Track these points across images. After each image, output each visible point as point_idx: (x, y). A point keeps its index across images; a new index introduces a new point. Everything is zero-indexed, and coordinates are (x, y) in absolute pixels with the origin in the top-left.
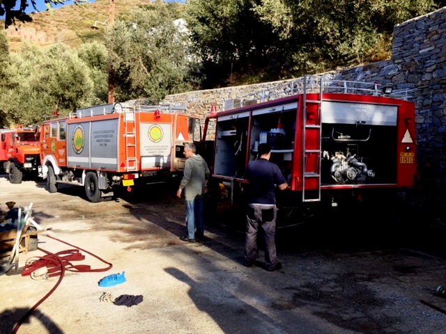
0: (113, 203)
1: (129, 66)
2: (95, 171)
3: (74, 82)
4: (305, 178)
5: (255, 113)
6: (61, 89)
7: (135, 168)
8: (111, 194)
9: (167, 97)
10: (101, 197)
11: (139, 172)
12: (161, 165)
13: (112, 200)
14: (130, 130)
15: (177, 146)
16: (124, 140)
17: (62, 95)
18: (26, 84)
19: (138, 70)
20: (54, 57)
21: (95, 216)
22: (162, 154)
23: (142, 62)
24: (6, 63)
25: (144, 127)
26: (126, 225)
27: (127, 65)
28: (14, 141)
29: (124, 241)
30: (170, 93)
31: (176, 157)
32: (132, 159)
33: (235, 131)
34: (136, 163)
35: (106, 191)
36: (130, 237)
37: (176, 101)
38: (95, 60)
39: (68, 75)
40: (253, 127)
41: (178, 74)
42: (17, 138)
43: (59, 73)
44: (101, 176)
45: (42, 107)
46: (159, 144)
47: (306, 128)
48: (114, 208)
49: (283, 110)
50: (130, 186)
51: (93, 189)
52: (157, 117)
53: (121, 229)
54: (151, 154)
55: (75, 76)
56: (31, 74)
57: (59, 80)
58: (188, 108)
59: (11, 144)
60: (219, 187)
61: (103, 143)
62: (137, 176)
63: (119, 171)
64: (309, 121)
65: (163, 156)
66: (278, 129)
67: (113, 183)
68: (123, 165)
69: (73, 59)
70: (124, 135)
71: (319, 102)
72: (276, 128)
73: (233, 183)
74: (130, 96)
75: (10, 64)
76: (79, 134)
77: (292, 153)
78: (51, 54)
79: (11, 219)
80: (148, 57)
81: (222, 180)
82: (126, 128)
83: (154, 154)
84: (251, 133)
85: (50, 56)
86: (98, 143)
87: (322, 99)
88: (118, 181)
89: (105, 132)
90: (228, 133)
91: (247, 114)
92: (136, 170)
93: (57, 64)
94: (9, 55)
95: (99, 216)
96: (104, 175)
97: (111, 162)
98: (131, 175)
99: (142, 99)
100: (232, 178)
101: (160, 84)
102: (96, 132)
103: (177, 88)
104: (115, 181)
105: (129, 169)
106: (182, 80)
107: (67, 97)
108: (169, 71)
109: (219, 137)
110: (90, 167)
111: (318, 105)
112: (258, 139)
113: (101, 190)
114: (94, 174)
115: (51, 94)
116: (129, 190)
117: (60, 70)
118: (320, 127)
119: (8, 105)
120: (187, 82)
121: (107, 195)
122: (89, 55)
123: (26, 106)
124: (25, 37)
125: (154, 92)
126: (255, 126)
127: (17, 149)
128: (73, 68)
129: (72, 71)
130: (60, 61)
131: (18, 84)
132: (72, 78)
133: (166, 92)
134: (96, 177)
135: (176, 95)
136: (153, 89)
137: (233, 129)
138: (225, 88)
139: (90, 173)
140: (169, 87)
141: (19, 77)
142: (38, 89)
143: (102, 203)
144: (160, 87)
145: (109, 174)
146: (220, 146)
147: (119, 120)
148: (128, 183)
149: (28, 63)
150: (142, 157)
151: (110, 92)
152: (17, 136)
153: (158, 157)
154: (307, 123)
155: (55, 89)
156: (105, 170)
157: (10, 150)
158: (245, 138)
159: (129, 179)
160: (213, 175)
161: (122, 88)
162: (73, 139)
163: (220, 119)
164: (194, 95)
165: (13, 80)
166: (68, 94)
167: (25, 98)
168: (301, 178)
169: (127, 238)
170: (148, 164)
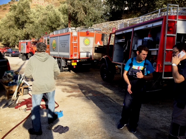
0: (68, 73)
1: (77, 12)
2: (60, 58)
3: (56, 21)
4: (165, 65)
5: (136, 29)
6: (51, 24)
7: (77, 57)
8: (67, 68)
9: (93, 25)
10: (63, 70)
11: (79, 59)
12: (89, 56)
13: (68, 71)
14: (75, 40)
15: (95, 47)
16: (72, 44)
17: (51, 26)
18: (37, 21)
19: (81, 13)
20: (48, 10)
21: (59, 78)
22: (90, 51)
23: (82, 10)
24: (29, 13)
25: (82, 39)
26: (71, 84)
27: (76, 11)
28: (31, 45)
29: (68, 92)
30: (95, 24)
31: (95, 52)
32: (76, 53)
33: (124, 39)
34: (78, 55)
35: (65, 67)
36: (71, 90)
37: (97, 27)
38: (65, 11)
39: (54, 18)
40: (134, 37)
41: (99, 14)
42: (32, 44)
43: (50, 17)
44: (63, 61)
45: (43, 31)
46: (88, 47)
47: (167, 36)
48: (68, 75)
49: (153, 26)
50: (75, 66)
51: (60, 66)
52: (88, 34)
53: (68, 85)
54: (85, 51)
55: (56, 18)
56: (39, 17)
57: (50, 20)
58: (103, 30)
59: (30, 46)
60: (116, 67)
61: (64, 46)
62: (78, 61)
63: (70, 58)
64: (169, 32)
65: (90, 52)
66: (149, 37)
67: (68, 64)
68: (72, 56)
69: (56, 11)
70: (72, 42)
71: (176, 20)
72: (147, 37)
73: (122, 66)
74: (78, 26)
75: (31, 13)
76: (54, 42)
77: (157, 51)
78: (47, 9)
79: (15, 80)
80: (85, 7)
81: (117, 64)
82: (73, 39)
83: (86, 51)
84: (133, 40)
85: (47, 10)
86: (62, 46)
87: (178, 19)
88: (70, 63)
89: (64, 41)
90: (121, 41)
91: (131, 30)
92: (78, 58)
93: (49, 13)
94: (30, 10)
95: (61, 78)
96: (64, 60)
97: (67, 54)
98: (75, 60)
99: (82, 27)
100: (122, 64)
101: (90, 20)
102: (61, 41)
103: (98, 21)
104: (68, 63)
105: (74, 57)
106: (100, 17)
107: (53, 27)
108: (95, 13)
109: (116, 43)
110: (58, 57)
111: (175, 23)
112: (137, 43)
113: (63, 67)
114: (60, 59)
115: (47, 26)
116: (74, 67)
117: (50, 16)
118: (176, 35)
119: (30, 30)
120: (103, 18)
121: (65, 69)
122: (63, 10)
123: (37, 31)
124: (40, 4)
125: (87, 23)
126: (135, 36)
127: (32, 48)
128: (55, 15)
129: (55, 16)
130: (50, 12)
131: (34, 22)
132: (55, 19)
133: (93, 23)
134: (61, 61)
135: (97, 24)
136: (87, 22)
137: (123, 39)
138: (120, 20)
139: (58, 59)
140: (94, 21)
141: (34, 19)
142: (42, 24)
143: (64, 72)
144: (90, 21)
145: (66, 60)
146: (116, 47)
147: (70, 35)
148: (74, 64)
149: (38, 13)
150: (81, 52)
151: (69, 24)
152: (32, 43)
153: (88, 52)
154: (168, 33)
155: (49, 24)
156: (64, 58)
157: (30, 49)
158: (129, 43)
159: (75, 62)
160: (112, 62)
161: (74, 22)
162: (52, 44)
163: (117, 34)
164: (105, 24)
165: (32, 20)
166: (54, 26)
167: (37, 27)
168: (162, 65)
169: (70, 90)
170: (83, 55)
